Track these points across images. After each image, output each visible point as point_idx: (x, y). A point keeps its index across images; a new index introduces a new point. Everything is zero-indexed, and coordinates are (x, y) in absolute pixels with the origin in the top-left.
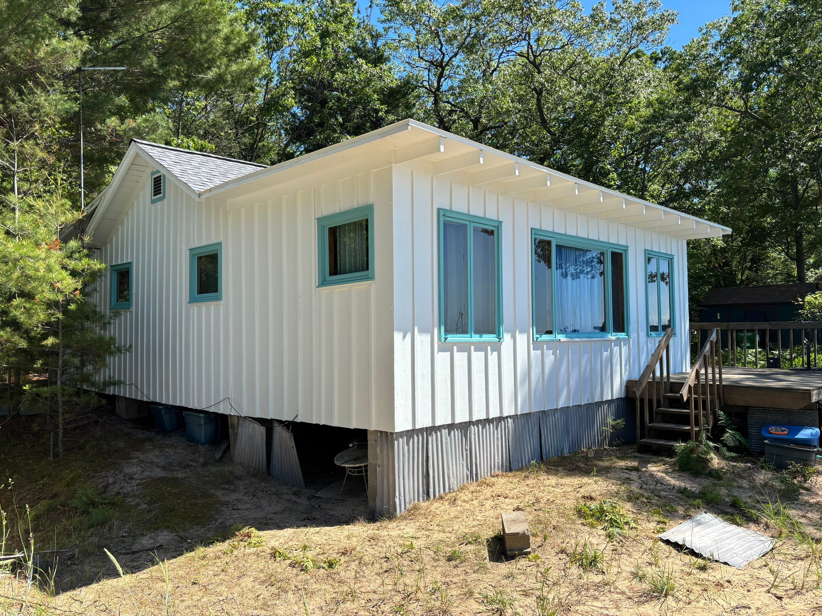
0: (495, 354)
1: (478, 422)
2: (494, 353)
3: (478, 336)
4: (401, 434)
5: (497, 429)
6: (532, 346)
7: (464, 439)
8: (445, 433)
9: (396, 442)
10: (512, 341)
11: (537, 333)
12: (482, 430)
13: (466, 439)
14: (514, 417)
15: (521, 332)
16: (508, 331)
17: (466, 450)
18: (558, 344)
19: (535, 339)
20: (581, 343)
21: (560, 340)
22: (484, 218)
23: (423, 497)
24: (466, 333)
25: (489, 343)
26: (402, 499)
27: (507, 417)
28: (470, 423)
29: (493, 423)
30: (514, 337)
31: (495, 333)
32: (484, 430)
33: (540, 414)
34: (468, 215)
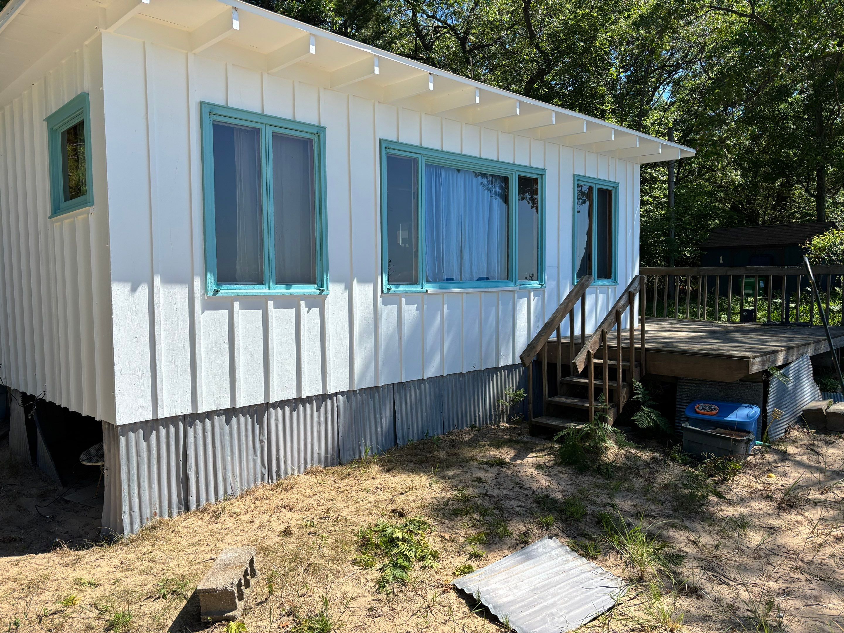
0: (316, 311)
1: (281, 404)
2: (313, 310)
3: (284, 286)
4: (133, 427)
5: (318, 410)
6: (380, 300)
7: (257, 427)
8: (220, 421)
9: (122, 439)
10: (347, 294)
11: (390, 281)
12: (291, 414)
13: (261, 427)
14: (349, 394)
15: (363, 281)
16: (337, 280)
17: (261, 441)
18: (425, 296)
19: (385, 290)
20: (465, 295)
21: (427, 291)
22: (294, 122)
23: (180, 509)
24: (262, 282)
25: (304, 297)
26: (136, 514)
27: (336, 394)
28: (267, 406)
29: (311, 403)
30: (349, 288)
31: (315, 283)
32: (295, 414)
33: (396, 387)
34: (262, 115)
